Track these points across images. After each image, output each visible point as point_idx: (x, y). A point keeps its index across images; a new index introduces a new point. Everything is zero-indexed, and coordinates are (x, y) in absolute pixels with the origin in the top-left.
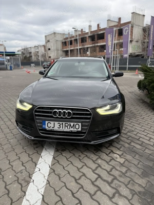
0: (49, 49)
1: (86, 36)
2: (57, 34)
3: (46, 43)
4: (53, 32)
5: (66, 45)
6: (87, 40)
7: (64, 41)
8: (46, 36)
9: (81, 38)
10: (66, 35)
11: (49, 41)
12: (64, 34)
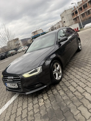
0: (64, 22)
1: (86, 3)
2: (67, 11)
3: (62, 19)
4: (64, 11)
5: (74, 15)
6: (88, 5)
7: (72, 13)
8: (61, 15)
9: (83, 6)
10: (73, 8)
11: (63, 17)
12: (71, 9)
